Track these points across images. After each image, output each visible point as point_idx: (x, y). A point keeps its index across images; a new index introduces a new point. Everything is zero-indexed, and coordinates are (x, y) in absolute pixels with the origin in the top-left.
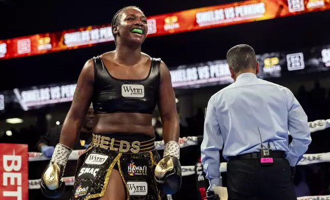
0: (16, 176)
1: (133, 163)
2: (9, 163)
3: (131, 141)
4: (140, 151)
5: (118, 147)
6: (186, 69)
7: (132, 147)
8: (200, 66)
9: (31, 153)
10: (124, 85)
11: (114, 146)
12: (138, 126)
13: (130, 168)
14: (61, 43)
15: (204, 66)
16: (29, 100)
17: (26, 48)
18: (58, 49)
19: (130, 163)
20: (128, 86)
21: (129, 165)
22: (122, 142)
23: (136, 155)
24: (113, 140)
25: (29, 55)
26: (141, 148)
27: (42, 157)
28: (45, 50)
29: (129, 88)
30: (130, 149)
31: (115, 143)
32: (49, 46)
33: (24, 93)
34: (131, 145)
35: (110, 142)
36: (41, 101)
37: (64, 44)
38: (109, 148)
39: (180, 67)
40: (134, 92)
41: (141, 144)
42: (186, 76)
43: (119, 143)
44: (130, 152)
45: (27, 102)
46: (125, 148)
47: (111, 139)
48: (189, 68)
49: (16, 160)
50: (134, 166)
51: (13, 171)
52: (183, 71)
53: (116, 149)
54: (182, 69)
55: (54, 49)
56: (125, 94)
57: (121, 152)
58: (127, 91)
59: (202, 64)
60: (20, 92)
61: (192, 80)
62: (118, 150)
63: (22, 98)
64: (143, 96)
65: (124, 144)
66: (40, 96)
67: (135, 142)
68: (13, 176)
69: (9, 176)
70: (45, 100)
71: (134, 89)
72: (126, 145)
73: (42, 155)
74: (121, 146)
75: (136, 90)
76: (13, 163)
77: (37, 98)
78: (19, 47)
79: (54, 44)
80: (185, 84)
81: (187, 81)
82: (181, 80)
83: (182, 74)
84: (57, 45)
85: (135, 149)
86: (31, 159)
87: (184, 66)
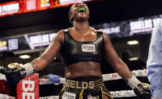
0: (31, 95)
1: (91, 95)
2: (26, 86)
3: (88, 82)
4: (94, 87)
5: (81, 86)
6: (144, 20)
7: (90, 85)
8: (155, 18)
9: (42, 79)
10: (83, 45)
11: (79, 86)
12: (92, 71)
13: (89, 98)
14: (56, 3)
15: (157, 18)
16: (35, 43)
17: (32, 6)
18: (55, 6)
19: (89, 95)
20: (86, 45)
21: (88, 96)
22: (83, 83)
23: (92, 90)
24: (77, 82)
25: (35, 11)
26: (95, 85)
27: (50, 82)
28: (45, 7)
29: (86, 47)
30: (88, 86)
31: (79, 84)
32: (49, 5)
33: (31, 38)
34: (88, 84)
35: (76, 83)
36: (43, 43)
37: (59, 3)
38: (75, 87)
39: (140, 19)
40: (89, 49)
41: (95, 83)
42: (144, 25)
43: (81, 84)
44: (88, 88)
45: (34, 44)
46: (85, 86)
47: (76, 81)
48: (147, 19)
49: (31, 84)
50: (91, 97)
51: (29, 91)
52: (142, 22)
53: (80, 88)
54: (141, 20)
55: (52, 7)
56: (84, 50)
57: (83, 89)
58: (85, 48)
59: (155, 17)
60: (29, 37)
61: (149, 28)
62: (81, 88)
63: (30, 41)
64: (95, 51)
65: (84, 84)
66: (42, 39)
67: (91, 82)
68: (29, 95)
69: (26, 95)
70: (46, 42)
71: (89, 47)
72: (85, 84)
73: (49, 81)
74: (83, 85)
75: (90, 48)
76: (29, 86)
77: (40, 41)
78: (27, 5)
79: (52, 3)
80: (143, 31)
81: (145, 29)
82: (140, 28)
83: (141, 23)
84: (54, 4)
85: (91, 86)
86: (41, 83)
87: (143, 18)
